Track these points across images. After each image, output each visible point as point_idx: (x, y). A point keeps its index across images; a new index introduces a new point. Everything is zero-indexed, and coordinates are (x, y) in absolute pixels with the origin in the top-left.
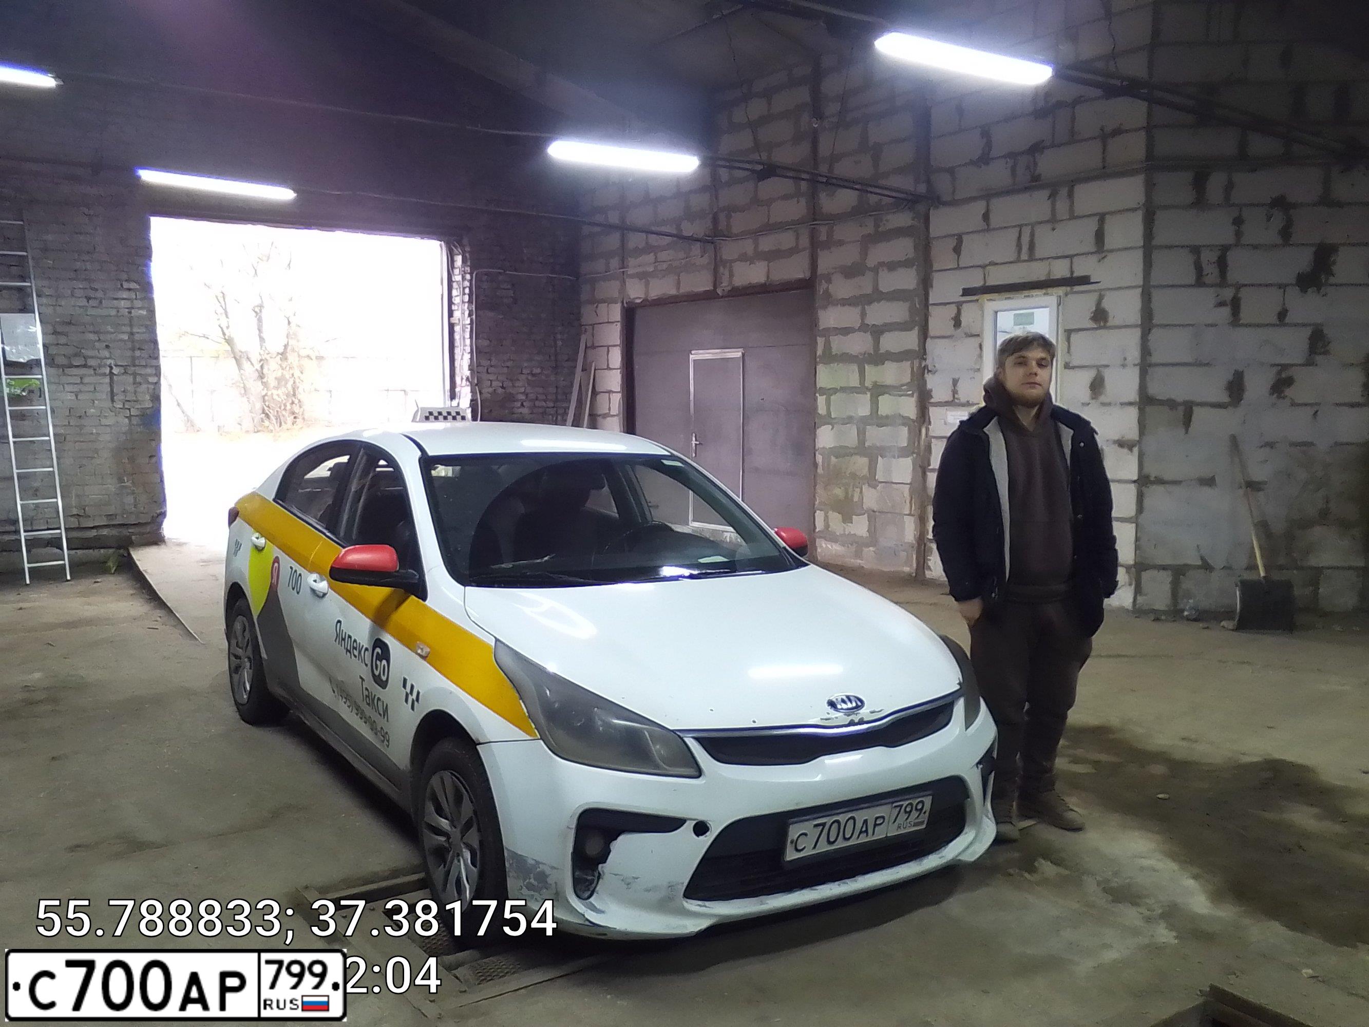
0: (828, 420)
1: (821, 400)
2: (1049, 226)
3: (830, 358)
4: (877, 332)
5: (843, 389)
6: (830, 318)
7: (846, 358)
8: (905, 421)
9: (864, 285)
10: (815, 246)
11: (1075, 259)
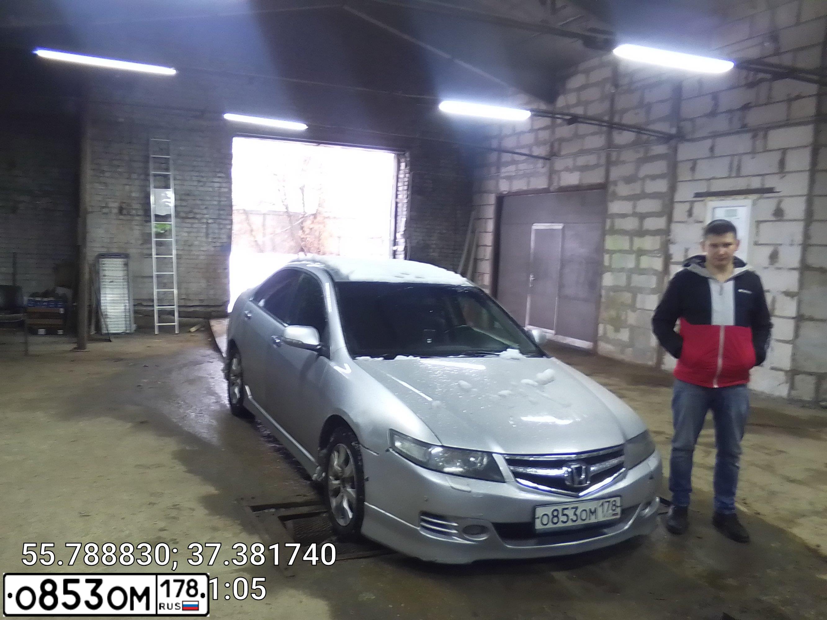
0: (609, 269)
1: (606, 257)
2: (751, 156)
3: (614, 231)
4: (642, 217)
5: (620, 251)
6: (615, 207)
7: (623, 232)
8: (655, 272)
9: (636, 188)
10: (609, 164)
11: (765, 177)
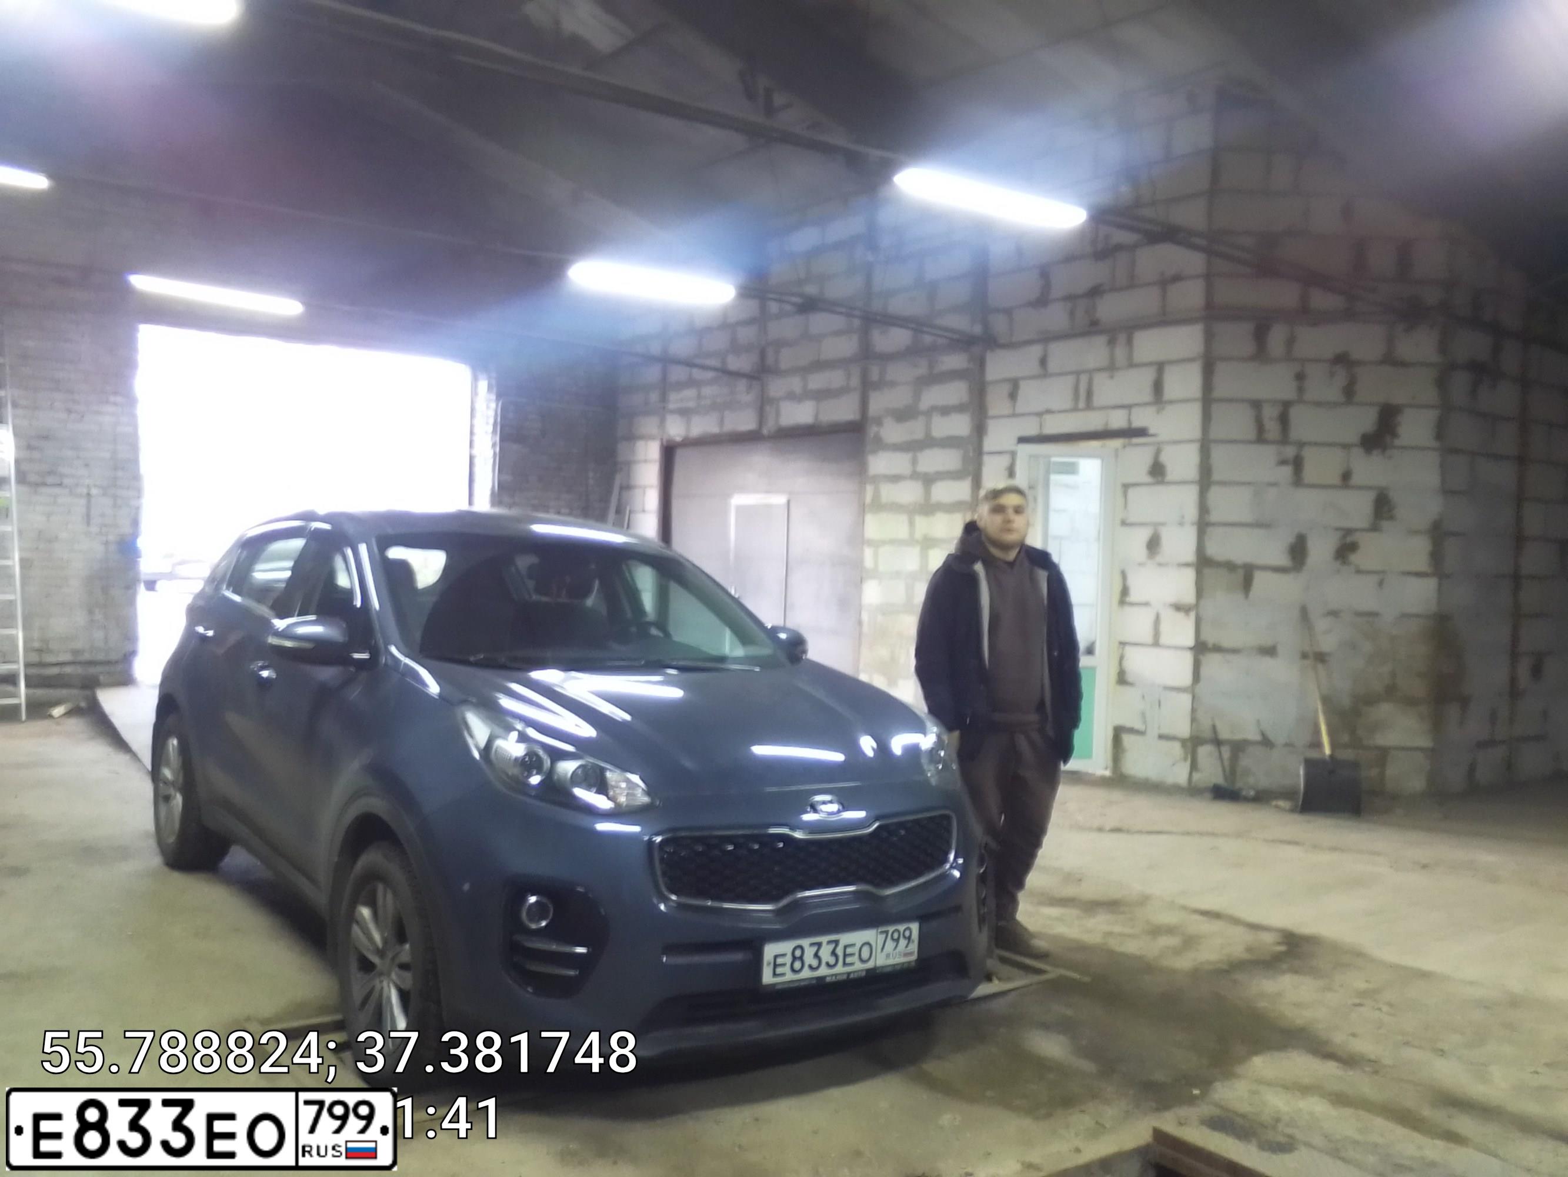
0: (875, 574)
1: (868, 553)
2: (1107, 373)
3: (878, 506)
4: (929, 480)
5: (892, 542)
6: (880, 463)
7: (895, 508)
9: (915, 429)
10: (867, 387)
11: (1134, 410)
